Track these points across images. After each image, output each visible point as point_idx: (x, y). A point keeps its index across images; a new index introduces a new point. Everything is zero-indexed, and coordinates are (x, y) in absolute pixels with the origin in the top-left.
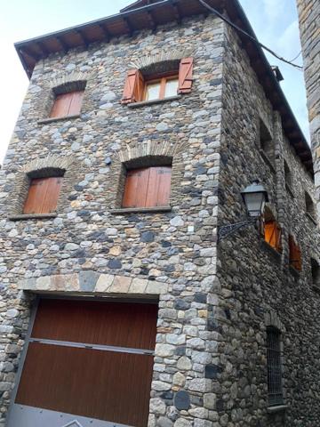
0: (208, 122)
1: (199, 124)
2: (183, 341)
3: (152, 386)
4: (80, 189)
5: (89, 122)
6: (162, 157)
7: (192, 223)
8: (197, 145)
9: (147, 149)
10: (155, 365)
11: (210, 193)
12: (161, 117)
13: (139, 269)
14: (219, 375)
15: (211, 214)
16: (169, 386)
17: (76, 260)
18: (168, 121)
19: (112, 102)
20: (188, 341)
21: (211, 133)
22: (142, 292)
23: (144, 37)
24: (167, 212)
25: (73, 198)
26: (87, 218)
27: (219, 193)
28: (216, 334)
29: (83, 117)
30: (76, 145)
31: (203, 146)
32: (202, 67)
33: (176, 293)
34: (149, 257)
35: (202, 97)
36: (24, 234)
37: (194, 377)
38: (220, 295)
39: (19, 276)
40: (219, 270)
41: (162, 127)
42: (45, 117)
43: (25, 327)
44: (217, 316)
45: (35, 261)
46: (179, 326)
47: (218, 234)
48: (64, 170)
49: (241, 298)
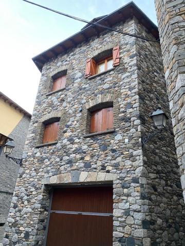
0: (130, 79)
1: (126, 81)
2: (128, 207)
3: (114, 235)
4: (68, 126)
5: (70, 90)
6: (107, 102)
7: (127, 137)
8: (125, 93)
9: (99, 100)
10: (114, 222)
11: (135, 118)
12: (105, 81)
13: (101, 167)
14: (152, 227)
15: (137, 130)
16: (123, 234)
17: (68, 165)
18: (109, 82)
19: (80, 78)
20: (131, 207)
21: (133, 84)
22: (103, 180)
23: (93, 40)
24: (113, 133)
25: (65, 132)
26: (72, 141)
27: (141, 117)
28: (147, 201)
29: (67, 88)
30: (65, 104)
31: (129, 93)
32: (125, 50)
33: (122, 179)
34: (105, 160)
35: (126, 66)
36: (43, 154)
37: (136, 229)
38: (148, 178)
39: (42, 177)
40: (145, 163)
41: (106, 86)
42: (49, 92)
43: (47, 204)
44: (146, 190)
45: (49, 168)
46: (125, 198)
47: (142, 142)
48: (60, 118)
49: (164, 178)
